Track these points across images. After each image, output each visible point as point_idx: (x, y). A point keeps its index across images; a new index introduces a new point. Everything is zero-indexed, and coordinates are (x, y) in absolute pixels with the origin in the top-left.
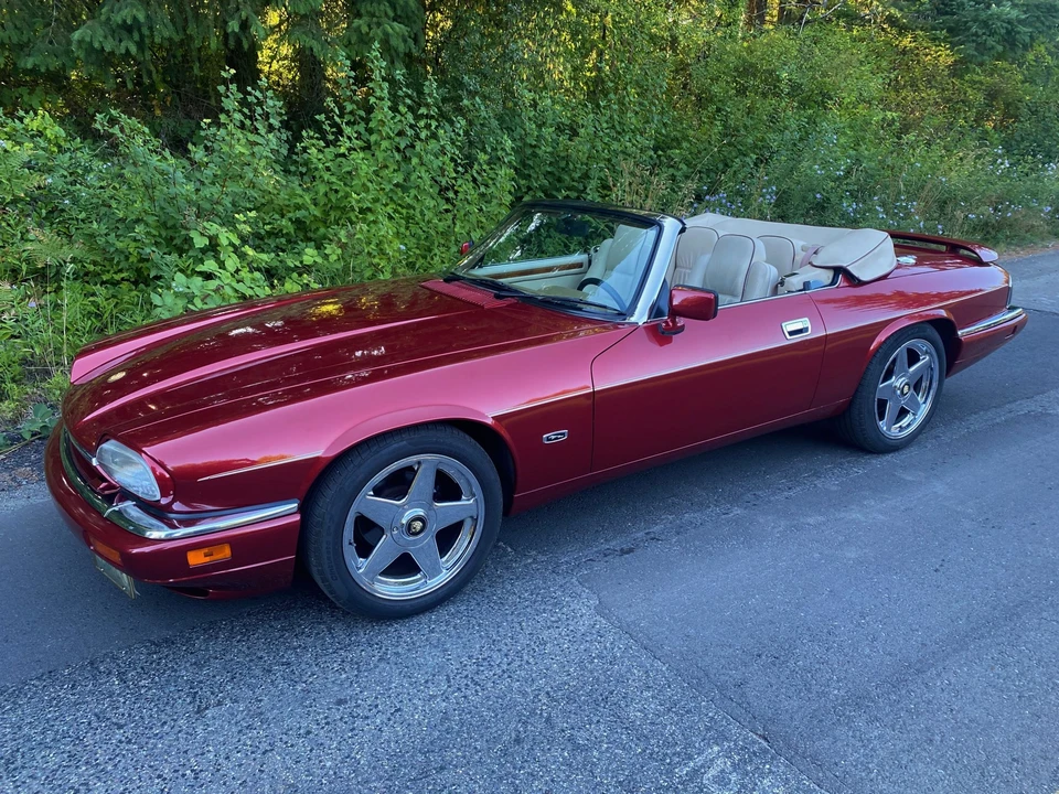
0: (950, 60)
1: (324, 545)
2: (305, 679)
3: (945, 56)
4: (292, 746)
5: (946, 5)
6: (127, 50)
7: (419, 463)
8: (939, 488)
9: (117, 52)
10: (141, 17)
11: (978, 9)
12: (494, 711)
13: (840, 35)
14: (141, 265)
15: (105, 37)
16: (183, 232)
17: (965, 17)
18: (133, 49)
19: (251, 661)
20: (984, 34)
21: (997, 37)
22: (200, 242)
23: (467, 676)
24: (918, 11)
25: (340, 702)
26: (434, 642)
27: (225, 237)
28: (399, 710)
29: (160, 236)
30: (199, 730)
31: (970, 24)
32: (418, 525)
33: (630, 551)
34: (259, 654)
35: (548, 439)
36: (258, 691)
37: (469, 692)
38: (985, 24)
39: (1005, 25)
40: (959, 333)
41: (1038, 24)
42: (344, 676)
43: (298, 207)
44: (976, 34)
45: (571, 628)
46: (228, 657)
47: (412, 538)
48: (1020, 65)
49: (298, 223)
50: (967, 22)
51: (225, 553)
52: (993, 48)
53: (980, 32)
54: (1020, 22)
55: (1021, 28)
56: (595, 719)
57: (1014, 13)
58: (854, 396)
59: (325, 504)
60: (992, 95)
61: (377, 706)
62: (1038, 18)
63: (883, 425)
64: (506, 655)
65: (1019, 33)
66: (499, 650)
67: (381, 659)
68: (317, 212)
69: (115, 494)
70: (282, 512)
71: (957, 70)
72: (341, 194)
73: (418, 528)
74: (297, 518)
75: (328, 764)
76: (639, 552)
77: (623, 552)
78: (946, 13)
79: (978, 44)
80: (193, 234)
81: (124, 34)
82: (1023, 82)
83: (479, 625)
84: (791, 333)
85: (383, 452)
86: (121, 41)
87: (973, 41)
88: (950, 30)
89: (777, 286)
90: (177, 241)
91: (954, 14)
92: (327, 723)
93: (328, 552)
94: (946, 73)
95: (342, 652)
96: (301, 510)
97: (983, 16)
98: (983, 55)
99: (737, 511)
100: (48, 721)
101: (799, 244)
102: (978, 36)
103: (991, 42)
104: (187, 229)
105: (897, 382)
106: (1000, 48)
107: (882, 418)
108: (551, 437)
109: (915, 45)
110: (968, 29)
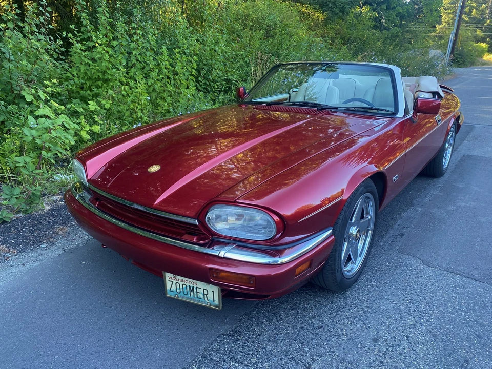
0: (323, 18)
3: (321, 16)
12: (450, 325)
19: (299, 331)
20: (334, 7)
22: (29, 98)
23: (415, 310)
25: (375, 340)
26: (378, 297)
28: (408, 336)
31: (328, 3)
33: (402, 235)
35: (394, 180)
36: (326, 347)
37: (427, 318)
38: (334, 3)
39: (341, 4)
40: (459, 122)
42: (358, 326)
44: (331, 7)
45: (427, 275)
46: (283, 332)
50: (326, 2)
52: (338, 14)
55: (346, 6)
61: (395, 337)
64: (418, 295)
65: (346, 8)
66: (412, 294)
67: (364, 312)
70: (328, 234)
71: (326, 22)
73: (358, 236)
74: (333, 237)
79: (332, 12)
80: (23, 93)
84: (438, 122)
87: (330, 10)
88: (320, 5)
93: (339, 256)
94: (321, 23)
96: (333, 233)
102: (332, 8)
103: (337, 11)
104: (18, 90)
109: (307, 11)
110: (328, 5)
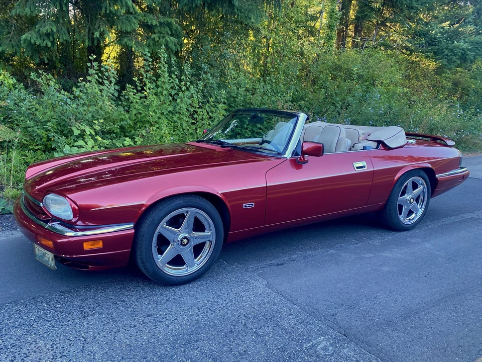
0: (435, 67)
1: (144, 246)
2: (132, 307)
3: (432, 65)
4: (128, 331)
5: (432, 41)
6: (47, 45)
7: (187, 212)
8: (428, 245)
9: (42, 46)
10: (55, 30)
11: (448, 44)
12: (220, 321)
13: (382, 53)
14: (47, 143)
15: (37, 38)
16: (69, 127)
17: (441, 47)
18: (49, 45)
19: (107, 300)
20: (451, 55)
21: (457, 57)
22: (77, 132)
23: (207, 308)
24: (419, 44)
25: (149, 316)
26: (191, 295)
27: (88, 130)
28: (176, 319)
29: (58, 129)
30: (85, 324)
32: (185, 241)
33: (282, 264)
34: (111, 297)
35: (245, 207)
36: (111, 311)
37: (208, 314)
38: (452, 50)
39: (461, 51)
40: (437, 176)
41: (477, 51)
42: (150, 306)
43: (122, 120)
44: (447, 55)
45: (255, 292)
46: (96, 298)
47: (182, 247)
48: (469, 70)
49: (122, 128)
50: (443, 49)
51: (100, 245)
52: (455, 62)
53: (449, 54)
54: (469, 50)
55: (469, 53)
56: (266, 325)
57: (466, 46)
58: (387, 201)
59: (145, 227)
60: (456, 84)
61: (166, 317)
62: (477, 48)
63: (401, 217)
64: (225, 301)
65: (468, 55)
66: (222, 299)
67: (167, 300)
68: (131, 123)
69: (50, 220)
70: (127, 228)
71: (439, 71)
72: (143, 115)
73: (186, 243)
74: (133, 231)
75: (145, 338)
76: (286, 265)
77: (278, 265)
78: (433, 45)
80: (73, 128)
81: (46, 38)
82: (471, 79)
83: (212, 289)
84: (357, 168)
85: (172, 205)
86: (44, 40)
87: (446, 58)
88: (435, 53)
89: (351, 148)
90: (65, 132)
91: (436, 45)
92: (144, 323)
93: (145, 249)
94: (433, 73)
95: (149, 297)
96: (135, 228)
97: (450, 47)
98: (450, 65)
99: (332, 251)
100: (15, 318)
101: (361, 132)
103: (454, 58)
104: (70, 126)
105: (407, 197)
106: (459, 62)
107: (401, 214)
108: (247, 205)
109: (417, 59)
110: (443, 53)
